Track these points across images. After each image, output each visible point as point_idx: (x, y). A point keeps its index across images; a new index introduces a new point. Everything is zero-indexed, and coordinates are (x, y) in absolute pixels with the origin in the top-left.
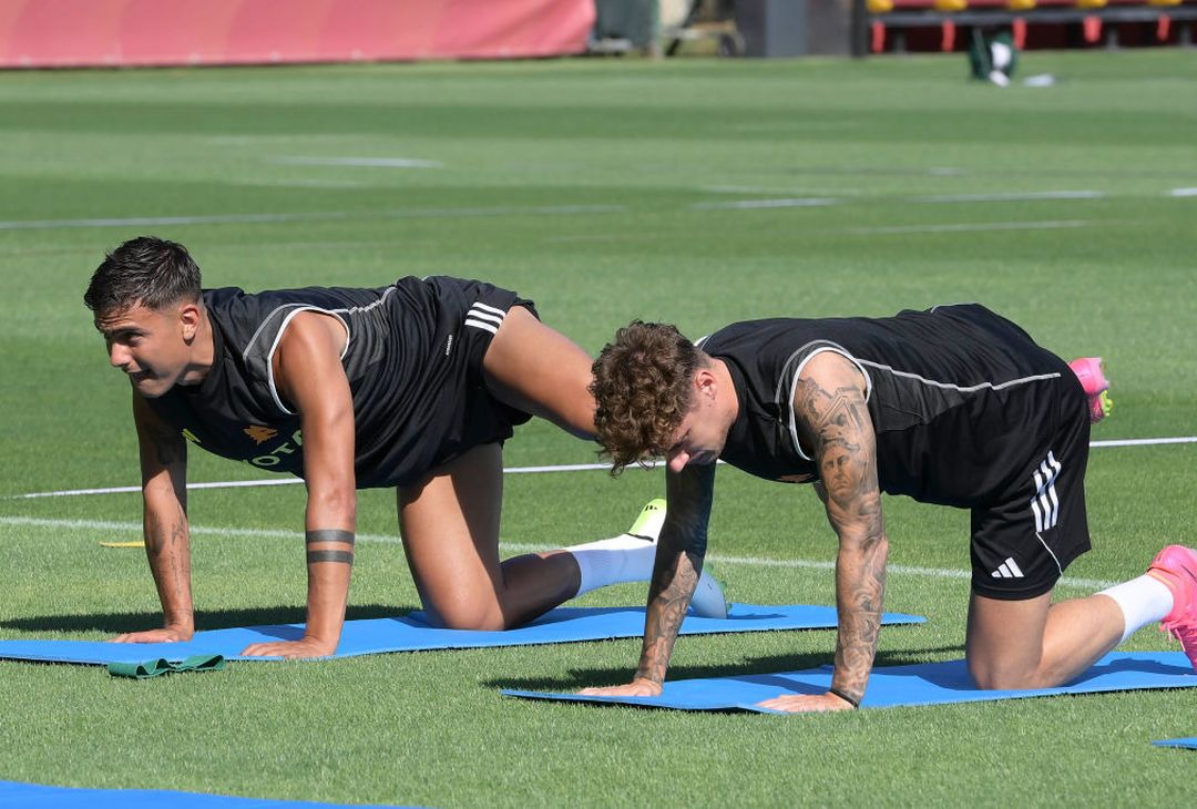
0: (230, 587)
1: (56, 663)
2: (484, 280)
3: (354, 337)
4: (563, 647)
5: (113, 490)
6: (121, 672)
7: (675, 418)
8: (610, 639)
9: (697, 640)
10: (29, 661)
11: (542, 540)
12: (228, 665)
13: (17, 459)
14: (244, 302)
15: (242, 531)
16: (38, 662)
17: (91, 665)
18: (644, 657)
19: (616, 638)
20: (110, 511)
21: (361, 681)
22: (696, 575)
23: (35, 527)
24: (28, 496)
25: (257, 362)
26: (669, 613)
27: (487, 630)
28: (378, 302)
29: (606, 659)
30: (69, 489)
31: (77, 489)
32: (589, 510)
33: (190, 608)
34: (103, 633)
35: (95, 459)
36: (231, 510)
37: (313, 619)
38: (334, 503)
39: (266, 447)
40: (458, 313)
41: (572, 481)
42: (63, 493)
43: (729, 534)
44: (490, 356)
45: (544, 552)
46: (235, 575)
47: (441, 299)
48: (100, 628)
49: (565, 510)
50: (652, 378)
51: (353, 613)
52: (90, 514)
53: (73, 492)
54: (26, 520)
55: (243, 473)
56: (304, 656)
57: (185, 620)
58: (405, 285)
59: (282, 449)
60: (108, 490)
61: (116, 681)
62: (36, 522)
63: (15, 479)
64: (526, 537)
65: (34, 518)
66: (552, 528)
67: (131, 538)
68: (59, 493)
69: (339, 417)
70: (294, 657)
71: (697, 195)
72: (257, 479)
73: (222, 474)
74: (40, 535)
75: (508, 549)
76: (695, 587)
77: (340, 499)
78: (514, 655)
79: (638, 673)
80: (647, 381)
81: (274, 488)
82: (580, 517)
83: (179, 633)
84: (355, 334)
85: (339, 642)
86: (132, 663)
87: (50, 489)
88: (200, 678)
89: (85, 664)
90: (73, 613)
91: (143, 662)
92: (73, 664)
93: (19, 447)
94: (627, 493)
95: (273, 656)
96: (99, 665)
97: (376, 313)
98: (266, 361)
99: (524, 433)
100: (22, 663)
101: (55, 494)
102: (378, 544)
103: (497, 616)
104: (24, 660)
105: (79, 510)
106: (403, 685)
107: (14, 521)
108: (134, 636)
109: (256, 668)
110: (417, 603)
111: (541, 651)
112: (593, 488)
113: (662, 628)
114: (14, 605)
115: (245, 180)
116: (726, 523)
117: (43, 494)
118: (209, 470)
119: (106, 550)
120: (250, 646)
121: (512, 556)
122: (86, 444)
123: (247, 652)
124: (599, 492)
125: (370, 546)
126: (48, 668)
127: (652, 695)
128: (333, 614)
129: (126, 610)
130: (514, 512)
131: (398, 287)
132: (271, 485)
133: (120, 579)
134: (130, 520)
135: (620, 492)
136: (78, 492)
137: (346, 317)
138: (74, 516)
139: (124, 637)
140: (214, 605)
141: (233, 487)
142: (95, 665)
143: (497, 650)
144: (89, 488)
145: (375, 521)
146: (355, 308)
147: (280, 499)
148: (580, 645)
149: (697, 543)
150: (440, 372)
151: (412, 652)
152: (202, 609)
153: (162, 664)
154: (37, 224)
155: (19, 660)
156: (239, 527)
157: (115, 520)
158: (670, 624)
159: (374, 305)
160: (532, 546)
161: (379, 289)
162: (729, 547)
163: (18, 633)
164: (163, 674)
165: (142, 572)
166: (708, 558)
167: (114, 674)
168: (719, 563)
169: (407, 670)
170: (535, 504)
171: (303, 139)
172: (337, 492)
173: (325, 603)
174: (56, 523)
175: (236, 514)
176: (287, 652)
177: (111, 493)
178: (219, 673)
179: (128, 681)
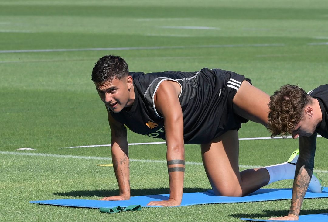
0: (143, 181)
1: (81, 208)
2: (232, 71)
3: (183, 90)
4: (263, 203)
5: (101, 146)
6: (104, 211)
7: (295, 123)
8: (280, 200)
9: (311, 200)
10: (72, 207)
11: (255, 164)
12: (142, 209)
13: (67, 134)
14: (144, 76)
15: (148, 161)
16: (75, 207)
17: (94, 208)
18: (292, 206)
19: (282, 200)
20: (100, 153)
21: (190, 215)
22: (309, 177)
23: (73, 159)
24: (71, 147)
25: (149, 98)
26: (300, 191)
27: (236, 196)
28: (194, 77)
29: (278, 207)
30: (85, 145)
31: (88, 145)
32: (272, 153)
33: (129, 188)
34: (98, 197)
35: (94, 134)
36: (144, 153)
37: (172, 192)
38: (177, 150)
39: (154, 130)
40: (224, 82)
41: (266, 143)
42: (83, 147)
43: (323, 162)
44: (236, 98)
45: (256, 168)
46: (145, 176)
47: (218, 76)
48: (97, 195)
49: (264, 153)
50: (289, 108)
51: (186, 190)
52: (93, 154)
53: (87, 146)
54: (70, 156)
55: (148, 140)
56: (170, 206)
57: (127, 193)
58: (203, 71)
59: (160, 130)
60: (99, 146)
61: (102, 214)
62: (74, 157)
63: (66, 141)
64: (249, 163)
65: (73, 156)
66: (259, 160)
67: (108, 163)
68: (82, 147)
69: (178, 119)
70: (166, 206)
71: (310, 40)
72: (153, 142)
73: (140, 140)
74: (75, 161)
75: (242, 167)
76: (310, 181)
77: (179, 148)
78: (245, 205)
79: (290, 212)
80: (287, 109)
81: (159, 145)
82: (269, 156)
83: (125, 197)
84: (184, 88)
85: (182, 200)
86: (108, 208)
87: (79, 145)
88: (132, 214)
89: (91, 208)
90: (87, 190)
91: (112, 208)
92: (87, 208)
93: (68, 130)
94: (286, 147)
95: (159, 205)
96: (97, 208)
97: (193, 81)
98: (152, 98)
99: (249, 126)
100: (69, 208)
101: (80, 147)
102: (196, 165)
103: (240, 191)
104: (70, 207)
105: (89, 152)
106: (205, 216)
107: (66, 157)
108: (109, 198)
109: (153, 210)
110: (209, 187)
111: (255, 204)
112: (273, 146)
113: (298, 196)
114: (66, 187)
115: (149, 34)
116: (321, 158)
117: (76, 147)
118: (136, 138)
119: (99, 167)
120: (150, 202)
121: (245, 170)
122: (91, 129)
123: (149, 204)
124: (276, 147)
125: (193, 166)
126: (78, 210)
127: (295, 220)
128: (179, 191)
129: (106, 189)
130: (246, 154)
131: (202, 72)
132: (158, 144)
133: (104, 177)
134: (108, 156)
135: (283, 147)
136: (89, 146)
137: (181, 82)
138: (87, 155)
139: (105, 198)
140: (137, 187)
141: (144, 145)
142: (95, 208)
143: (239, 204)
144: (93, 145)
145: (196, 157)
146: (184, 79)
147: (161, 149)
148: (269, 202)
149: (310, 165)
150: (216, 102)
151: (209, 204)
152: (133, 188)
153: (119, 208)
154: (74, 50)
155: (68, 207)
156: (146, 159)
157: (102, 156)
158: (301, 194)
159: (192, 77)
160: (252, 166)
161: (194, 72)
162: (323, 167)
163: (67, 197)
164: (119, 212)
165: (112, 175)
166: (314, 171)
167: (102, 212)
168: (319, 173)
169: (207, 211)
170: (253, 151)
171: (169, 19)
172: (178, 146)
173: (176, 186)
174: (81, 157)
175: (145, 154)
176: (164, 204)
177: (101, 147)
178: (139, 212)
179: (107, 214)
